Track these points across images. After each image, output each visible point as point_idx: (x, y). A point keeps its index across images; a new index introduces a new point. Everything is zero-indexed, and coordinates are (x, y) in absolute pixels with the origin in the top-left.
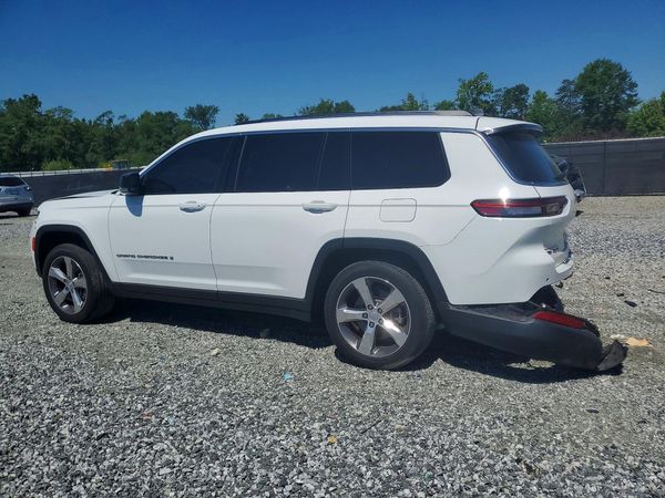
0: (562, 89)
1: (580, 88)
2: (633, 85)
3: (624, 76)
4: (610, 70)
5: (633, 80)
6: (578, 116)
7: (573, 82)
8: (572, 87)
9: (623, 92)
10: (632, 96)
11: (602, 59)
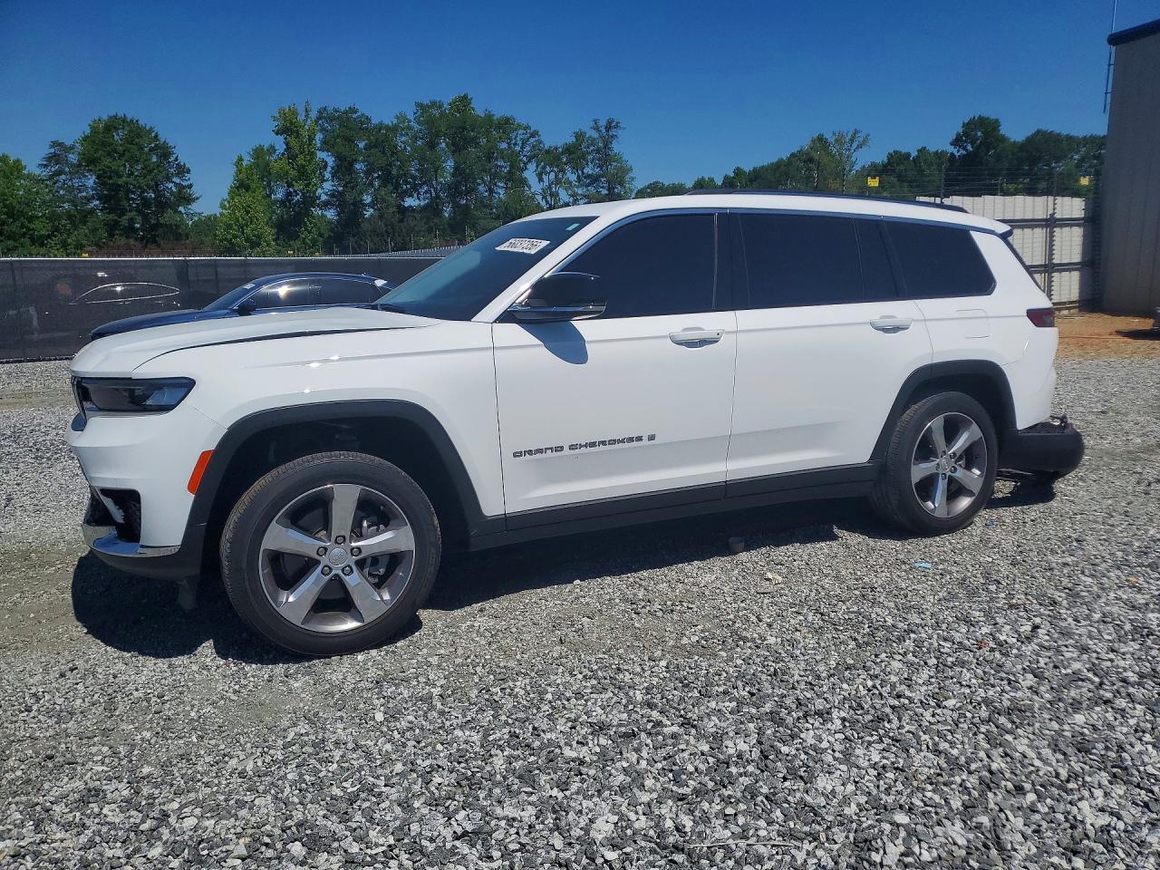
0: (53, 159)
1: (89, 161)
2: (182, 170)
3: (165, 152)
4: (139, 136)
5: (182, 160)
6: (92, 211)
7: (72, 148)
8: (73, 158)
9: (169, 179)
10: (184, 187)
11: (120, 114)
